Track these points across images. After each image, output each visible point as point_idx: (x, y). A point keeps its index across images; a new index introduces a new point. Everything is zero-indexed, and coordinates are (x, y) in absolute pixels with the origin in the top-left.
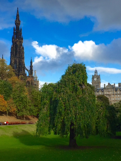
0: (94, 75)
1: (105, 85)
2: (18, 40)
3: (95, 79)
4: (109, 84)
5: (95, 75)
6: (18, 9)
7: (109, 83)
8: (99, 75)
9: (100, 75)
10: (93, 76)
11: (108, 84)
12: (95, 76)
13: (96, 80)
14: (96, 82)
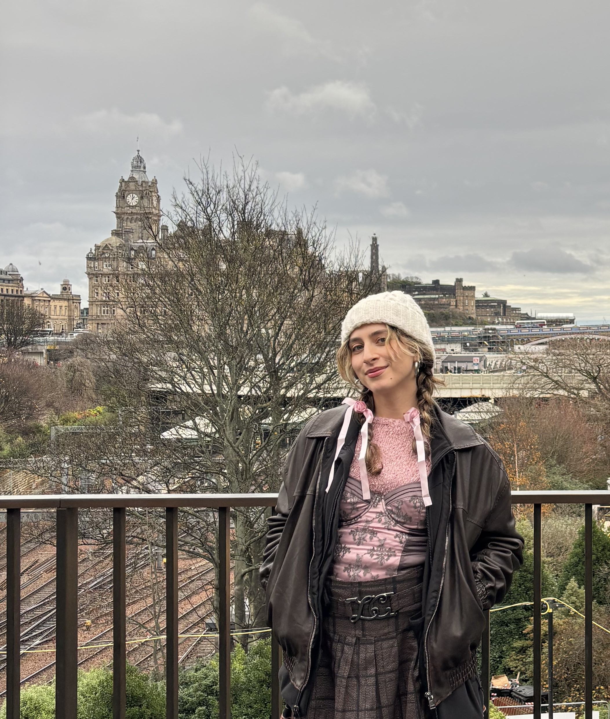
0: (126, 178)
3: (133, 200)
4: (181, 224)
5: (132, 178)
7: (182, 220)
8: (150, 179)
9: (155, 182)
10: (122, 181)
12: (132, 186)
13: (134, 203)
14: (134, 211)
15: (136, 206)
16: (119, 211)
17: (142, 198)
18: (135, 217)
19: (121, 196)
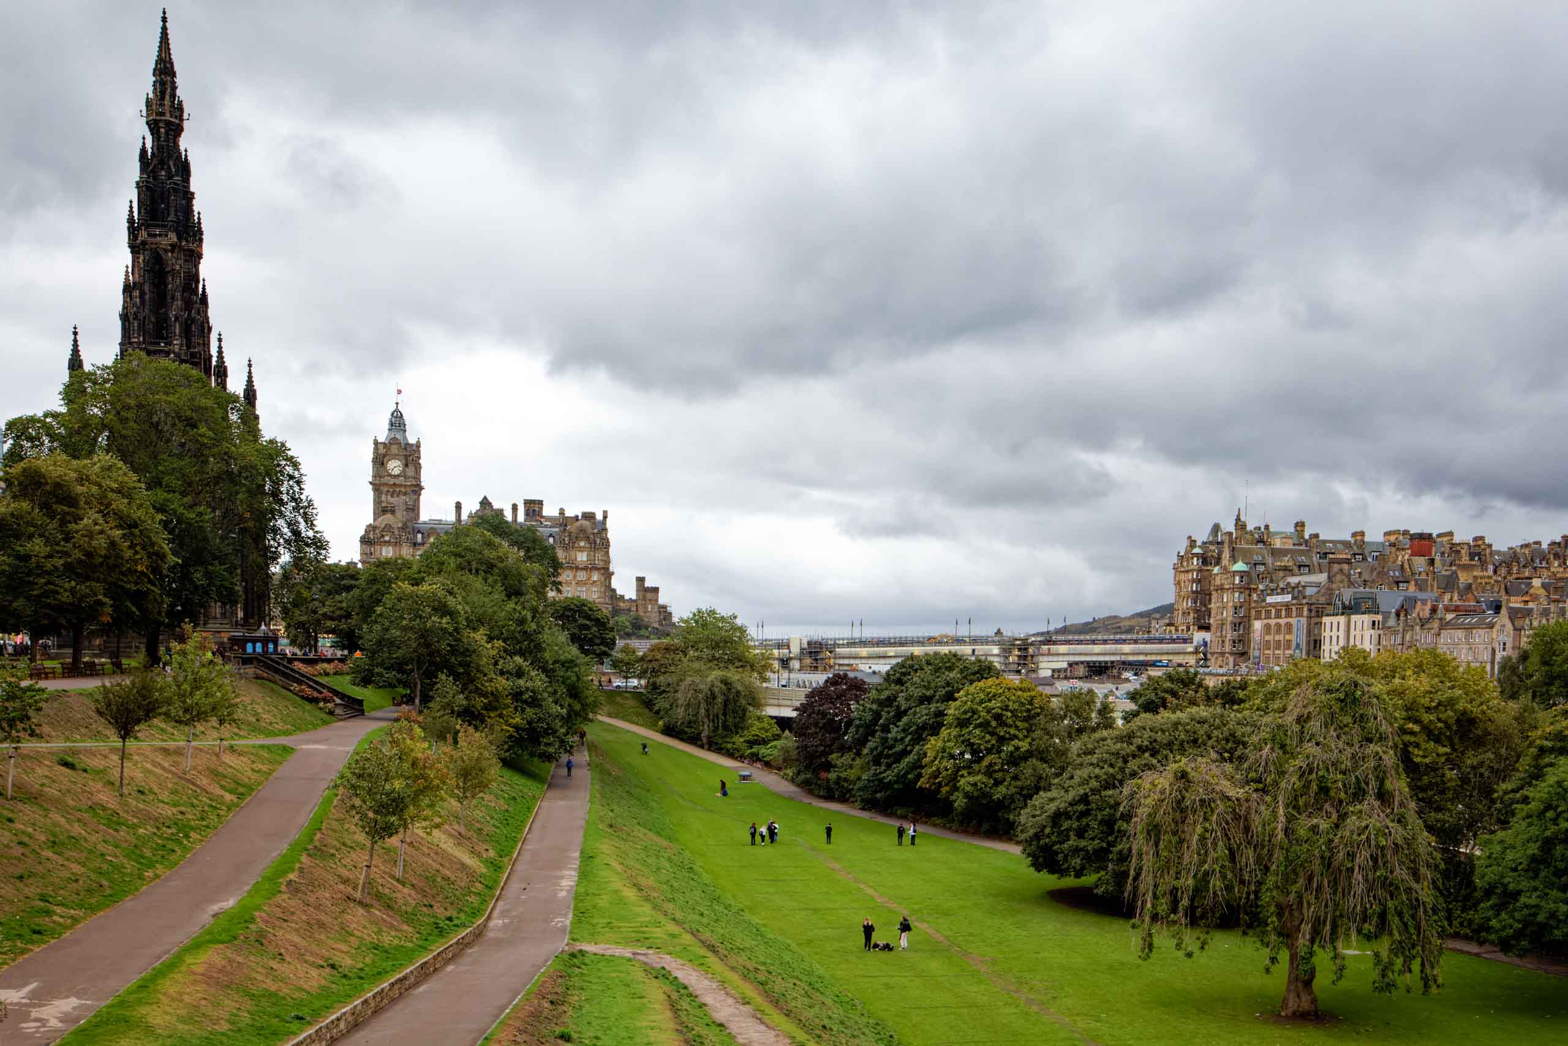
0: (382, 439)
1: (458, 506)
2: (175, 240)
3: (394, 466)
4: (485, 503)
5: (393, 441)
6: (164, 20)
7: (485, 498)
8: (412, 441)
9: (418, 445)
10: (376, 443)
11: (481, 503)
12: (394, 449)
13: (396, 472)
14: (397, 481)
15: (398, 476)
16: (377, 482)
17: (407, 465)
18: (398, 490)
19: (379, 461)
